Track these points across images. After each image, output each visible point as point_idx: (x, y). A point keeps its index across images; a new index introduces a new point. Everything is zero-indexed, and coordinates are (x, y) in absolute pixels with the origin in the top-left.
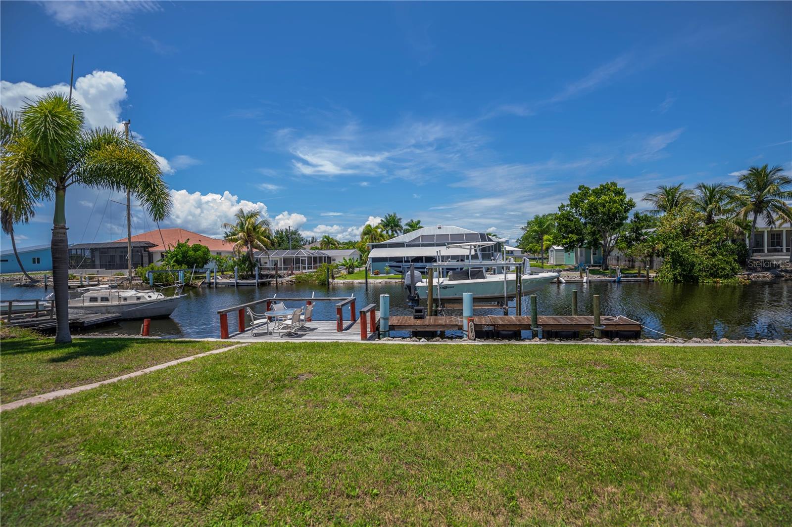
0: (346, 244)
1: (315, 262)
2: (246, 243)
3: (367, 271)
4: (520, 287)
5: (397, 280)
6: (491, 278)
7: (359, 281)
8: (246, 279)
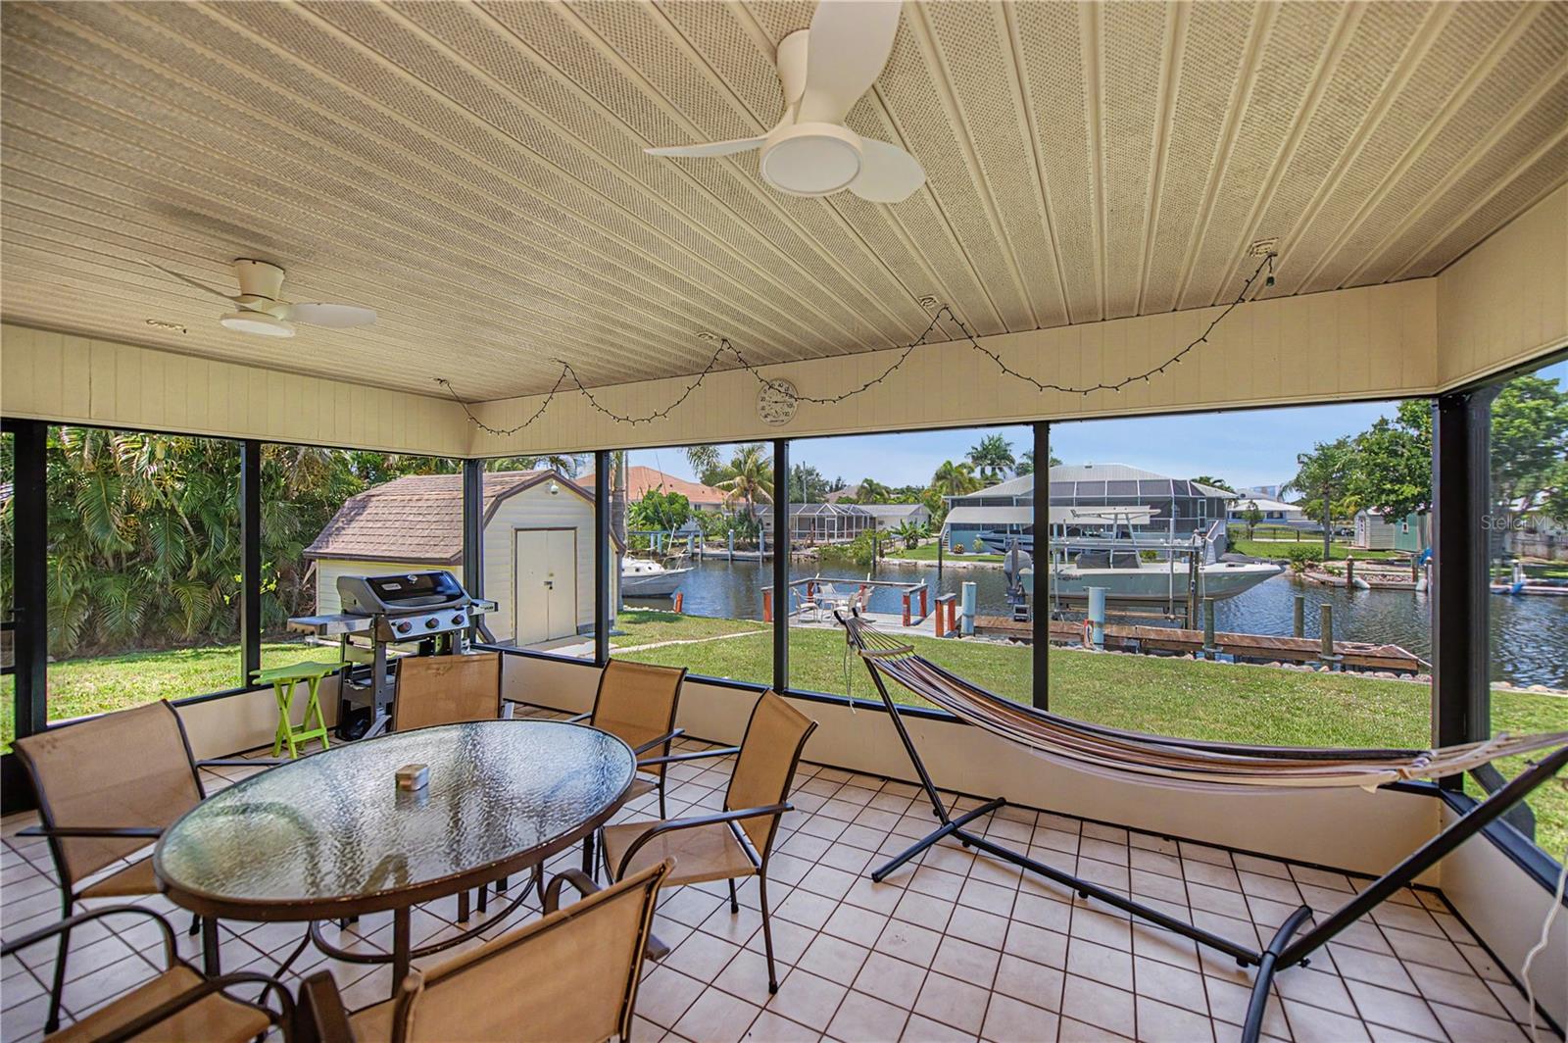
0: (902, 492)
1: (850, 526)
2: (744, 492)
3: (941, 545)
4: (1196, 585)
5: (996, 565)
6: (1147, 568)
7: (928, 562)
8: (744, 550)
